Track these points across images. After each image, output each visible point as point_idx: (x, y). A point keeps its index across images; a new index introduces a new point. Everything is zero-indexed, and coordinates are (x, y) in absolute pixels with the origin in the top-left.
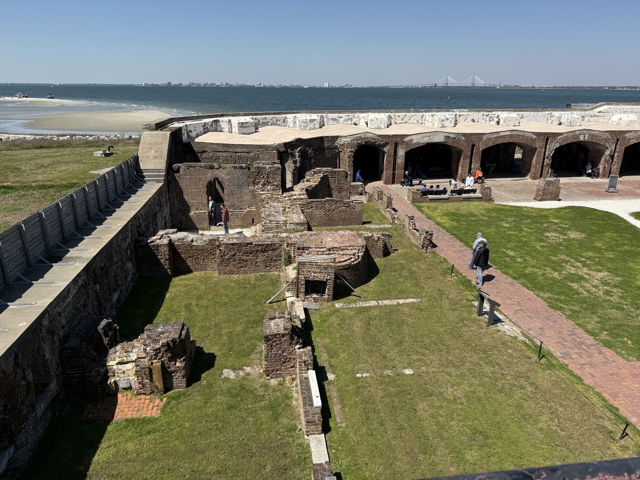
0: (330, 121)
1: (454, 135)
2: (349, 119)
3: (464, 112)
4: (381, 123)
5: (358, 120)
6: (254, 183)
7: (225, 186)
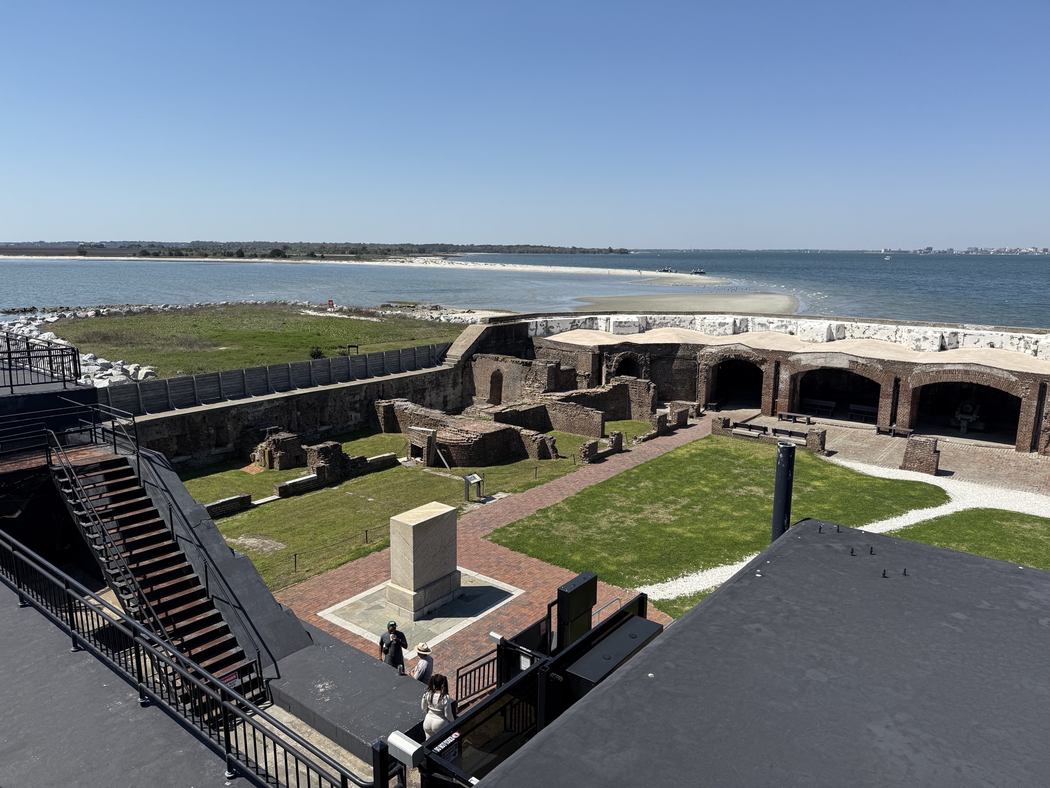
0: (757, 327)
1: (864, 360)
2: (782, 326)
3: (985, 329)
4: (817, 335)
5: (795, 327)
6: (526, 379)
7: (504, 378)
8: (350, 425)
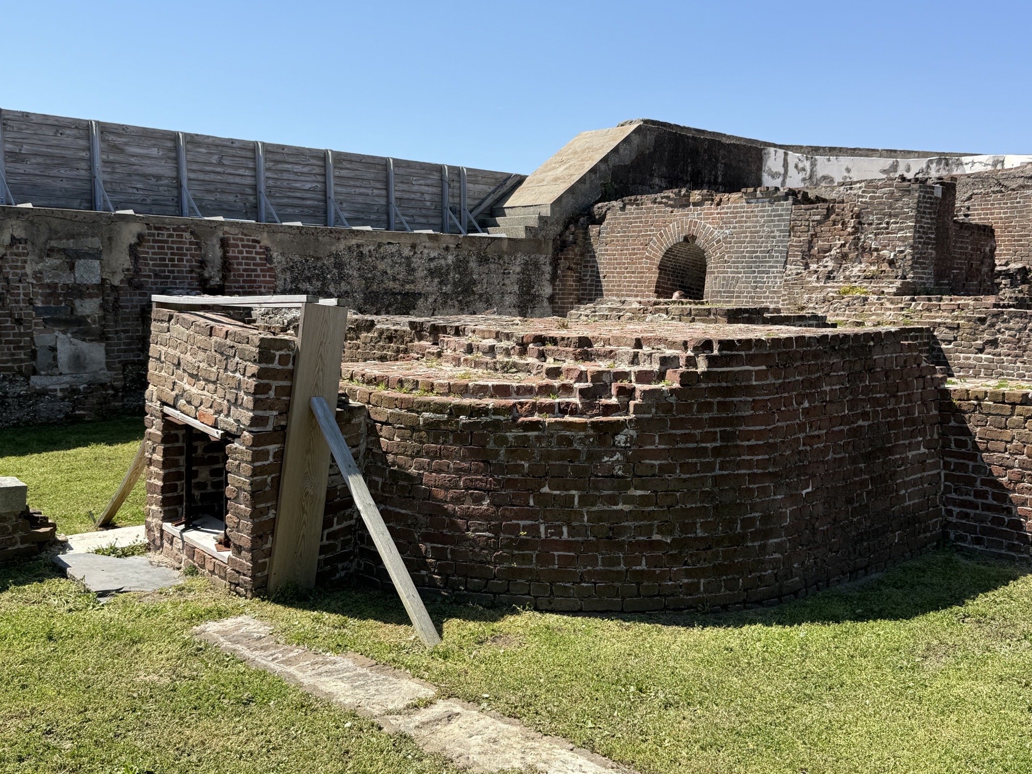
6: (808, 255)
7: (711, 265)
8: (42, 393)
